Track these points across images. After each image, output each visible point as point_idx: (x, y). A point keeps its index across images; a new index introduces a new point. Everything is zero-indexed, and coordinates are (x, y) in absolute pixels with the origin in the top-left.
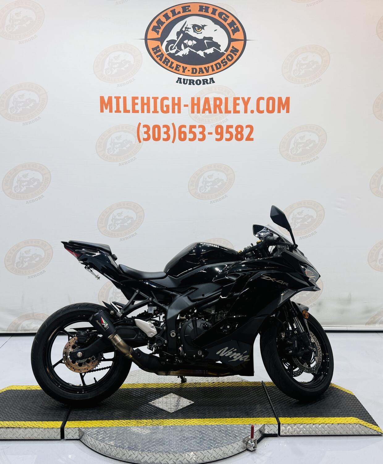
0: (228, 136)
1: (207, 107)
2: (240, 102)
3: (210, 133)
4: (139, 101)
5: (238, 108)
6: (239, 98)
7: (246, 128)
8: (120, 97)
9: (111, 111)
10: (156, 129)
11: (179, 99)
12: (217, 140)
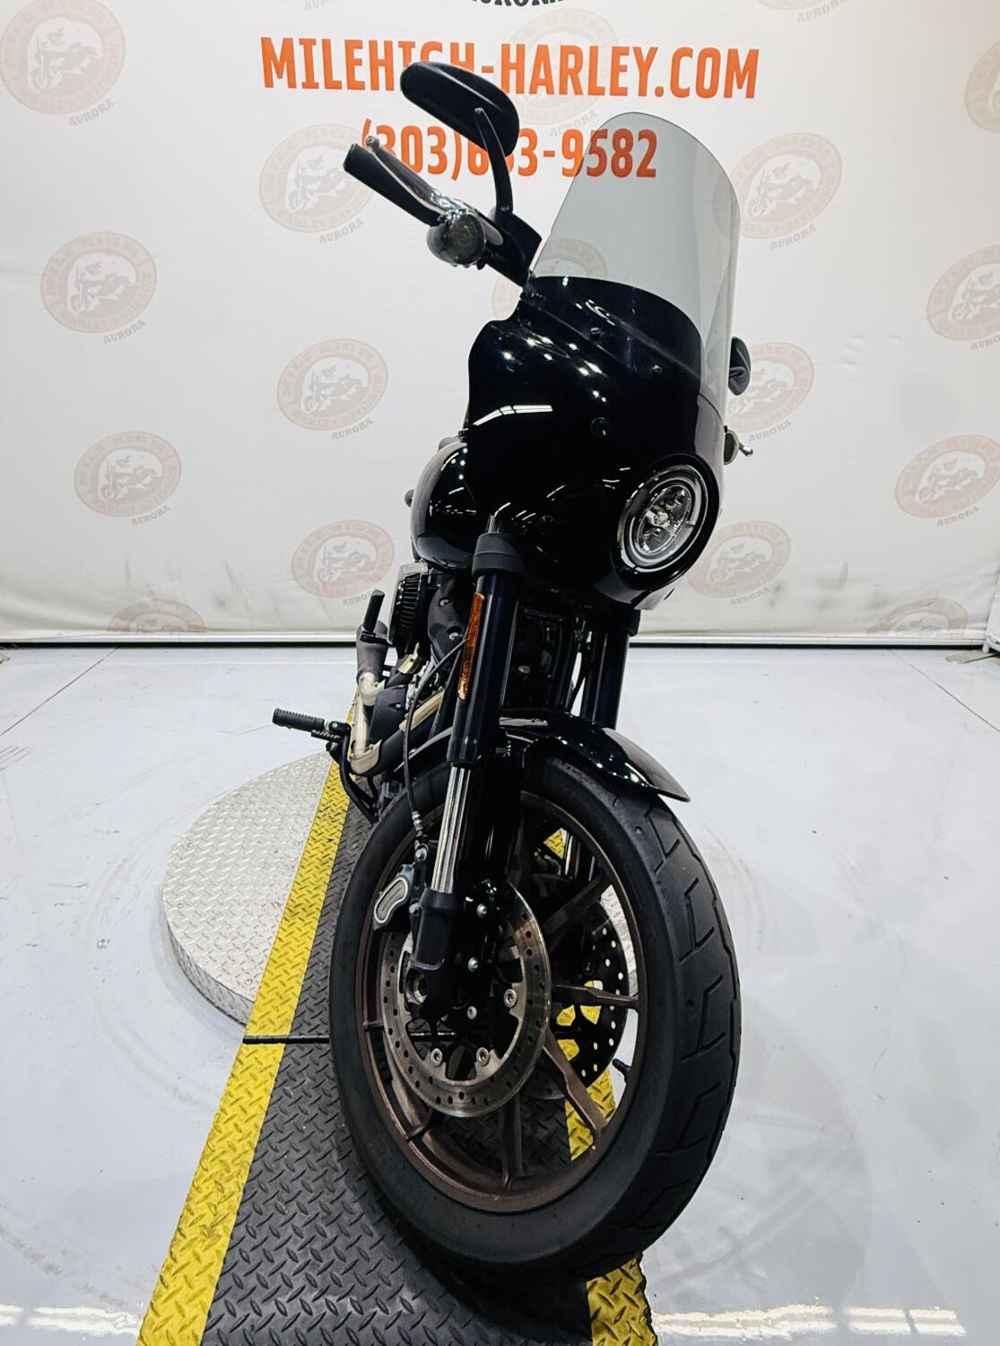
0: (593, 161)
1: (542, 76)
2: (629, 61)
3: (549, 154)
4: (362, 54)
5: (624, 80)
6: (628, 48)
7: (640, 139)
8: (313, 42)
9: (292, 84)
10: (412, 139)
11: (470, 48)
12: (566, 172)
